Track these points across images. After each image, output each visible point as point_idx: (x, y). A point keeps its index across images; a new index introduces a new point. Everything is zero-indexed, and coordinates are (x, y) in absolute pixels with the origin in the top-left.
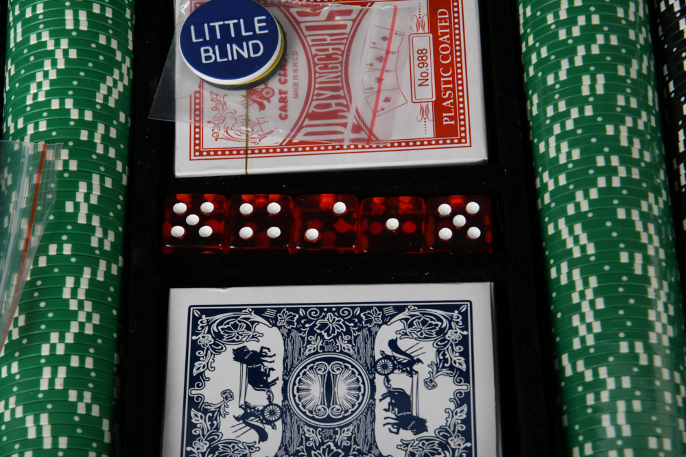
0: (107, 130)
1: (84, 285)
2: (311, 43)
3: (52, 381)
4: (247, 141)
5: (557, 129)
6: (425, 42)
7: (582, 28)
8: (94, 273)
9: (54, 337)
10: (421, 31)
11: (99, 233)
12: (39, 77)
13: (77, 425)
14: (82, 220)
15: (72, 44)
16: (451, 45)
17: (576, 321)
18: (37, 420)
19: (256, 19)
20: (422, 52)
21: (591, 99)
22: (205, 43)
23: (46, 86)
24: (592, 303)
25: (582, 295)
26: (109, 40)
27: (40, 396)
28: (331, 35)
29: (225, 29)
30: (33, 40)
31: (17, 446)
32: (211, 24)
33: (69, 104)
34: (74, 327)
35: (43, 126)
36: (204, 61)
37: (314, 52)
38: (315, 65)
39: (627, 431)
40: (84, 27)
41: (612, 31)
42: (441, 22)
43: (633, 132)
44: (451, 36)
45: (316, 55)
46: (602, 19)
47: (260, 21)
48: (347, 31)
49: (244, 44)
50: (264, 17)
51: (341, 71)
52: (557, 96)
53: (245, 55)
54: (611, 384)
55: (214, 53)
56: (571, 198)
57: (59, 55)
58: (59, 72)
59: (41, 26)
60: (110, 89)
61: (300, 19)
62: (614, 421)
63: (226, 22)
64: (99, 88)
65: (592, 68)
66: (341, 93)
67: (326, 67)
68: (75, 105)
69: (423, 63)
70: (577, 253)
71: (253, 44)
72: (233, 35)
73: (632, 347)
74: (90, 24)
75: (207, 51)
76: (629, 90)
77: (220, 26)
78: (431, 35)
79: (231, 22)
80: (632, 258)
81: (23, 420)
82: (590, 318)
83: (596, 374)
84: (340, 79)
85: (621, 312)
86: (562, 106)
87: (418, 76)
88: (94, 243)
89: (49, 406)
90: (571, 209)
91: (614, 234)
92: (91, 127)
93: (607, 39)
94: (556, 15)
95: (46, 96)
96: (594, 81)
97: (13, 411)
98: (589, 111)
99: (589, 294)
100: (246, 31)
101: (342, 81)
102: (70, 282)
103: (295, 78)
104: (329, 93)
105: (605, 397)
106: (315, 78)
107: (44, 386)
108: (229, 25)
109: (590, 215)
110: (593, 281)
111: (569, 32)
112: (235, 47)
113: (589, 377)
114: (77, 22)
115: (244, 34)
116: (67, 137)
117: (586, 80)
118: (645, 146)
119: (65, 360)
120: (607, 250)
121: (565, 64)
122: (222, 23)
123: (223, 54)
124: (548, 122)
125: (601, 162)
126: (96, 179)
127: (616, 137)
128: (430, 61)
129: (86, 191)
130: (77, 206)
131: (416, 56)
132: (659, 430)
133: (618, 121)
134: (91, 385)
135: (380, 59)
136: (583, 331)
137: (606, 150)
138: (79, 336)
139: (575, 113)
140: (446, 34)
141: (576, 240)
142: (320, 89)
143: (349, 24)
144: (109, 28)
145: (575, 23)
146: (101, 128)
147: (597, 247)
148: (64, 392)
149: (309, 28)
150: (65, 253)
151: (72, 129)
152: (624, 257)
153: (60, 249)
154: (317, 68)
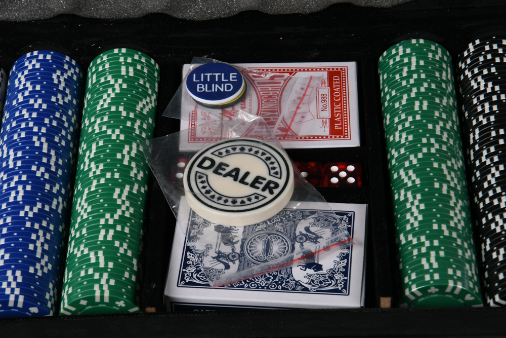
0: (142, 123)
1: (126, 193)
2: (260, 90)
3: (105, 236)
4: (221, 134)
5: (400, 127)
6: (326, 91)
7: (415, 80)
8: (131, 188)
9: (108, 216)
10: (323, 86)
11: (135, 171)
12: (105, 96)
13: (119, 258)
14: (126, 163)
15: (124, 81)
16: (341, 92)
17: (408, 216)
18: (96, 254)
19: (231, 74)
20: (324, 96)
21: (420, 112)
22: (200, 82)
23: (109, 101)
24: (418, 207)
25: (412, 203)
26: (145, 83)
27: (99, 243)
28: (271, 87)
29: (213, 77)
30: (102, 80)
31: (84, 267)
32: (205, 74)
33: (121, 109)
34: (119, 212)
35: (106, 119)
36: (198, 91)
37: (261, 94)
38: (262, 100)
39: (436, 265)
40: (131, 74)
41: (432, 81)
42: (335, 82)
43: (443, 129)
44: (341, 88)
45: (263, 96)
46: (426, 76)
47: (233, 75)
48: (281, 85)
49: (222, 85)
50: (236, 74)
51: (277, 103)
52: (400, 112)
53: (222, 90)
54: (427, 244)
55: (205, 87)
56: (407, 158)
57: (117, 86)
58: (116, 94)
59: (108, 74)
60: (144, 106)
61: (254, 79)
62: (428, 260)
63: (214, 74)
64: (138, 104)
65: (421, 98)
66: (277, 113)
67: (268, 101)
68: (125, 109)
69: (324, 100)
70: (410, 184)
71: (227, 86)
72: (217, 80)
73: (440, 226)
74: (135, 74)
75: (200, 86)
76: (441, 110)
77: (210, 75)
78: (329, 88)
79: (217, 75)
80: (441, 186)
81: (88, 255)
82: (416, 213)
83: (419, 239)
84: (276, 107)
85: (434, 210)
86: (403, 116)
87: (321, 106)
88: (132, 174)
89: (104, 248)
90: (407, 164)
91: (431, 174)
92: (133, 121)
93: (429, 85)
94: (401, 75)
95: (108, 105)
96: (421, 103)
97: (82, 252)
98: (418, 117)
99: (416, 203)
100: (224, 79)
101: (277, 108)
102: (118, 191)
103: (250, 106)
104: (269, 114)
105: (424, 250)
106: (262, 106)
107: (101, 238)
108: (215, 75)
109: (418, 165)
110: (419, 196)
111: (408, 82)
112: (217, 86)
113: (415, 242)
114: (127, 72)
115: (223, 80)
116: (120, 124)
117: (417, 104)
118: (450, 136)
119: (113, 227)
120: (427, 181)
121: (405, 97)
122: (212, 74)
123: (210, 88)
124: (395, 125)
125: (424, 140)
126: (134, 145)
127: (434, 130)
128: (328, 99)
129: (128, 150)
130: (123, 156)
131: (320, 97)
132: (454, 266)
133: (435, 123)
134: (127, 241)
135: (299, 98)
136: (412, 220)
137: (428, 135)
138: (122, 217)
139: (410, 119)
140: (338, 87)
141: (410, 178)
142: (264, 111)
143: (283, 82)
144: (146, 77)
145: (411, 77)
146: (138, 123)
147: (421, 180)
148: (112, 242)
149: (258, 83)
150: (115, 177)
151: (122, 120)
152: (437, 185)
153: (113, 175)
154: (263, 102)
